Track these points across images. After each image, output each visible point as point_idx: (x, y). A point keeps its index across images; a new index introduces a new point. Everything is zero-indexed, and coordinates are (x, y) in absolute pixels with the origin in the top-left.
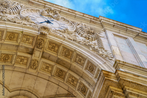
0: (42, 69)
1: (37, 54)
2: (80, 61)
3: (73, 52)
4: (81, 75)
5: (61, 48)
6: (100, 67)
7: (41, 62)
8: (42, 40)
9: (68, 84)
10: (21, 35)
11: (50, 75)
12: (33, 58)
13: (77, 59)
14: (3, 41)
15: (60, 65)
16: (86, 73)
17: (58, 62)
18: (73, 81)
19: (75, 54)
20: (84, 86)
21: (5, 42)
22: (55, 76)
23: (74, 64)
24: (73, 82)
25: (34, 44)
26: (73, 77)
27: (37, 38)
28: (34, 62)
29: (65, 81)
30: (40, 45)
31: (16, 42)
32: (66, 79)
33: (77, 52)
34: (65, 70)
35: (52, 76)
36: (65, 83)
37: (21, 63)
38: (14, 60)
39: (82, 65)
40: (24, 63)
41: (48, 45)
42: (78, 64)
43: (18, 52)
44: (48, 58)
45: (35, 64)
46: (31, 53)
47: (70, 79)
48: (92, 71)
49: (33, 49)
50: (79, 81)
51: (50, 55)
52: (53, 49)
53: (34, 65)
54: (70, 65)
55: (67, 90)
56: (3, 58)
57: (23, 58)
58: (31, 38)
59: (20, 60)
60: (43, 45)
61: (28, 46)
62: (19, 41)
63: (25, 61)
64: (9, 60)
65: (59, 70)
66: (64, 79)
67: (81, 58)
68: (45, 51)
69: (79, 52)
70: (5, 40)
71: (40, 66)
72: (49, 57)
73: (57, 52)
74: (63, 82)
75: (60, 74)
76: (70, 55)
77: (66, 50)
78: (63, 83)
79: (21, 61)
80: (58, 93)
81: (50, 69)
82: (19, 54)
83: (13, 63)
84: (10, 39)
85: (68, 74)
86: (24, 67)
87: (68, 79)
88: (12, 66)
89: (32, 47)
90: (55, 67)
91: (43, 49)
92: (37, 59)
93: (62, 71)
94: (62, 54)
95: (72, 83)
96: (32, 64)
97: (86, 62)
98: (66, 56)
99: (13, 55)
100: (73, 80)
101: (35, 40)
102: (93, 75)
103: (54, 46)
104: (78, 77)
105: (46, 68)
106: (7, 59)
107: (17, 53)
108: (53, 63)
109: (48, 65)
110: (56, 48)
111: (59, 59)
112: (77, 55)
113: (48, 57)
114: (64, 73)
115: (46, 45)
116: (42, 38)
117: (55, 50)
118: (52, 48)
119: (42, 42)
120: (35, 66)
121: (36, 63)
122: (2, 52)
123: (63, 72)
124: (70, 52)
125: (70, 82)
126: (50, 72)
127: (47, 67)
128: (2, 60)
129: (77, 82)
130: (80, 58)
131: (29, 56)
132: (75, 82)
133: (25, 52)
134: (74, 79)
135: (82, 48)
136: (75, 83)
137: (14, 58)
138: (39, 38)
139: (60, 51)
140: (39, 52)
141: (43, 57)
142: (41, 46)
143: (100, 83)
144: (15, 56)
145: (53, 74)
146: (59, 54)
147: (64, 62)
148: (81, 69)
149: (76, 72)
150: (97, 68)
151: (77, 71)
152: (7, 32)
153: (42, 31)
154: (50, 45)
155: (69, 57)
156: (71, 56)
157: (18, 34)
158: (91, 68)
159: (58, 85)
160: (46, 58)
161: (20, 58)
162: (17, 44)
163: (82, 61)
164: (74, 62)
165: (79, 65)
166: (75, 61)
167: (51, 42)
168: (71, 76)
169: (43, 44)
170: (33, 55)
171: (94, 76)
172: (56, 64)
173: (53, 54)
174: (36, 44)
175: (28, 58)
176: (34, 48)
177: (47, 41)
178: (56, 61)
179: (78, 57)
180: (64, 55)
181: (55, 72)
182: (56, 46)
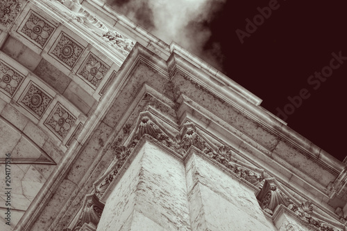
2: (94, 74)
3: (82, 49)
5: (56, 34)
9: (47, 130)
11: (8, 100)
13: (89, 68)
17: (40, 70)
18: (63, 121)
19: (85, 55)
22: (20, 103)
23: (78, 80)
24: (61, 125)
26: (64, 111)
29: (42, 121)
30: (5, 12)
32: (45, 116)
33: (92, 50)
34: (50, 92)
35: (13, 103)
36: (41, 125)
39: (97, 83)
41: (26, 20)
42: (87, 81)
47: (57, 118)
51: (23, 51)
52: (36, 35)
54: (65, 85)
55: (41, 146)
65: (36, 92)
66: (40, 115)
67: (99, 67)
68: (15, 35)
69: (98, 51)
72: (21, 53)
73: (43, 43)
74: (36, 121)
75: (35, 100)
76: (74, 56)
77: (66, 42)
78: (37, 125)
81: (13, 83)
85: (54, 102)
87: (50, 118)
90: (27, 81)
93: (41, 93)
94: (55, 52)
95: (58, 128)
98: (63, 58)
100: (63, 119)
103: (40, 26)
105: (4, 80)
108: (24, 71)
109: (11, 74)
110: (44, 34)
111: (43, 63)
112: (92, 57)
113: (17, 53)
114: (45, 101)
115: (22, 19)
117: (40, 38)
118: (34, 31)
119: (13, 8)
123: (44, 98)
124: (76, 49)
126: (11, 92)
129: (72, 125)
130: (96, 66)
134: (65, 116)
136: (66, 126)
139: (51, 42)
142: (7, 17)
145: (16, 98)
146: (46, 49)
147: (53, 75)
148: (90, 91)
149: (76, 103)
151: (80, 100)
154: (30, 23)
155: (70, 60)
156: (75, 60)
159: (22, 132)
160: (10, 56)
163: (98, 73)
165: (89, 83)
166: (81, 74)
167: (35, 16)
168: (61, 110)
169: (13, 13)
172: (31, 75)
173: (32, 46)
177: (25, 9)
178: (34, 68)
179: (92, 63)
180: (59, 53)
181: (25, 94)
182: (45, 28)
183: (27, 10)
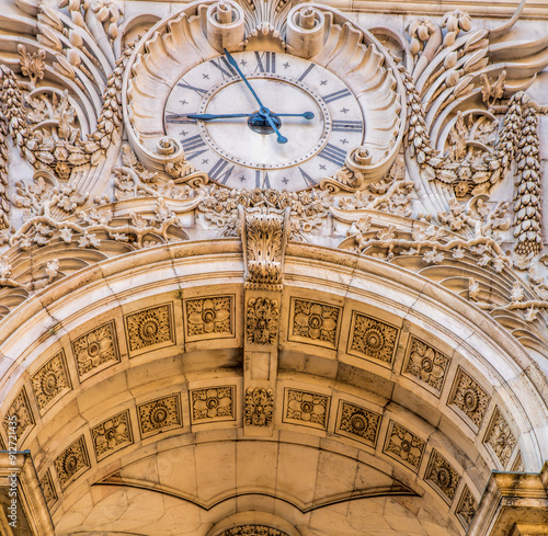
0: (291, 415)
1: (260, 364)
2: (429, 370)
3: (395, 329)
4: (435, 423)
5: (346, 320)
6: (503, 403)
7: (280, 393)
8: (264, 303)
9: (391, 460)
10: (178, 311)
12: (251, 384)
13: (418, 359)
14: (125, 359)
15: (354, 385)
16: (452, 419)
17: (343, 376)
18: (407, 446)
19: (404, 341)
20: (446, 466)
21: (136, 362)
22: (341, 432)
24: (407, 450)
25: (238, 329)
26: (405, 431)
27: (243, 297)
28: (257, 402)
29: (380, 448)
30: (259, 328)
31: (169, 343)
32: (381, 442)
33: (413, 330)
34: (375, 407)
35: (331, 435)
36: (379, 453)
37: (213, 412)
38: (186, 415)
39: (438, 384)
40: (221, 410)
41: (292, 315)
42: (420, 382)
43: (189, 377)
44: (301, 369)
45: (260, 409)
46: (237, 364)
47: (396, 441)
48: (474, 411)
49: (240, 351)
50: (429, 448)
51: (307, 358)
52: (317, 331)
53: (257, 413)
55: (390, 473)
56: (148, 418)
57: (213, 394)
58: (219, 307)
59: (204, 405)
60: (275, 324)
61: (216, 345)
62: (179, 337)
63: (224, 402)
64: (169, 418)
65: (353, 412)
66: (374, 440)
67: (432, 356)
68: (287, 346)
69: (423, 330)
70: (132, 354)
71: (279, 406)
72: (307, 361)
73: (334, 337)
75: (358, 424)
76: (387, 344)
77: (366, 324)
78: (374, 454)
79: (210, 407)
80: (359, 485)
81: (318, 410)
82: (193, 385)
83: (186, 422)
84: (147, 338)
85: (385, 424)
86: (229, 425)
87: (388, 441)
88: (187, 433)
89: (233, 343)
91: (275, 341)
92: (264, 385)
93: (361, 411)
94: (356, 346)
95: (404, 454)
96: (253, 410)
97: (452, 374)
98: (372, 354)
99: (177, 397)
100: (406, 442)
101: (238, 310)
102: (476, 429)
103: (318, 314)
104: (421, 432)
105: (304, 410)
106: (161, 417)
107: (187, 384)
108: (322, 388)
109: (308, 399)
110: (328, 324)
111: (341, 365)
112: (415, 340)
113: (302, 362)
114: (371, 421)
115: (286, 319)
116: (263, 295)
117: (325, 333)
118: (311, 326)
119: (268, 314)
120: (262, 416)
121: (265, 401)
122: (139, 401)
123: (368, 416)
124: (386, 333)
125: (398, 449)
126: (321, 421)
127: (307, 407)
128: (149, 425)
129: (422, 447)
130: (427, 355)
131: (231, 379)
132: (413, 451)
133: (215, 365)
134: (408, 438)
136: (415, 452)
137: (185, 403)
138: (251, 297)
139: (344, 335)
140: (266, 356)
141: (281, 369)
142: (266, 333)
144: (184, 397)
145: (331, 428)
146: (342, 348)
147: (366, 374)
148: (433, 401)
150: (492, 404)
152: (127, 317)
154: (300, 317)
155: (384, 353)
156: (392, 350)
157: (167, 307)
158: (468, 400)
159: (357, 460)
161: (204, 397)
162: (176, 351)
163: (436, 369)
164: (406, 372)
165: (425, 385)
166: (409, 370)
167: (301, 304)
168: (398, 430)
169: (272, 323)
170: (247, 374)
171: (482, 432)
172: (337, 391)
173: (318, 350)
174: (246, 326)
175: (230, 390)
176: (243, 344)
177: (283, 302)
178: (333, 375)
179: (420, 351)
180: (363, 347)
181: (340, 418)
182: (326, 315)
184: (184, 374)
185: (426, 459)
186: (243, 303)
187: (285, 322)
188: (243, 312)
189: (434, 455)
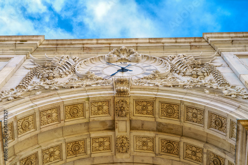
0: (137, 148)
1: (122, 126)
2: (196, 117)
3: (178, 105)
4: (205, 140)
5: (157, 105)
6: (233, 117)
7: (132, 138)
8: (123, 101)
9: (188, 162)
10: (87, 105)
11: (153, 155)
12: (118, 134)
13: (190, 114)
14: (62, 122)
15: (165, 132)
16: (212, 134)
17: (160, 129)
18: (194, 153)
19: (183, 108)
20: (217, 157)
21: (67, 124)
22: (161, 153)
23: (188, 125)
24: (195, 155)
25: (112, 112)
26: (192, 146)
27: (114, 100)
28: (121, 142)
29: (182, 157)
30: (121, 110)
31: (83, 117)
32: (182, 154)
33: (185, 104)
34: (176, 138)
35: (157, 155)
36: (182, 160)
37: (101, 148)
38: (88, 148)
39: (201, 122)
40: (105, 147)
41: (135, 106)
42: (194, 123)
43: (90, 133)
44: (141, 128)
45: (123, 144)
46: (112, 128)
47: (189, 152)
48: (221, 127)
49: (114, 121)
50: (205, 151)
51: (143, 123)
52: (145, 111)
53: (122, 146)
54: (180, 129)
56: (70, 149)
57: (101, 140)
58: (104, 104)
59: (97, 145)
60: (128, 109)
61: (103, 119)
62: (87, 115)
63: (107, 144)
64: (81, 150)
65: (166, 142)
66: (178, 154)
67: (196, 112)
68: (134, 118)
69: (190, 102)
70: (66, 121)
71: (132, 144)
72: (143, 125)
73: (153, 113)
74: (178, 159)
75: (169, 148)
76: (176, 111)
77: (166, 106)
78: (180, 161)
79: (100, 146)
81: (150, 144)
82: (93, 135)
83: (89, 152)
84: (73, 115)
85: (182, 145)
86: (108, 154)
87: (185, 153)
88: (89, 157)
89: (110, 118)
90: (157, 139)
91: (128, 116)
92: (124, 134)
93: (170, 142)
94: (163, 115)
95: (194, 158)
96: (120, 145)
97: (206, 115)
98: (170, 116)
99: (85, 140)
100: (193, 151)
101: (112, 105)
102: (225, 134)
103: (145, 105)
104: (201, 145)
105: (143, 145)
106: (77, 149)
107: (90, 135)
108: (152, 134)
109: (144, 139)
110: (150, 108)
111: (159, 124)
112: (188, 108)
113: (141, 126)
114: (175, 145)
115: (132, 108)
116: (122, 98)
117: (149, 111)
118: (143, 109)
119: (124, 105)
120: (124, 148)
121: (125, 141)
122: (67, 141)
123: (173, 143)
124: (174, 107)
125: (190, 156)
126: (152, 149)
127: (145, 144)
128: (71, 152)
129: (202, 153)
130: (194, 112)
131: (110, 133)
132: (198, 154)
133: (103, 129)
134: (194, 149)
135: (192, 94)
136: (199, 155)
137: (88, 143)
138: (117, 99)
139: (157, 111)
140: (124, 122)
141: (132, 128)
142: (124, 112)
143: (242, 144)
144: (88, 140)
145: (157, 152)
146: (157, 116)
147: (169, 127)
148: (201, 129)
149: (195, 137)
150: (229, 120)
151: (196, 135)
152: (65, 106)
153: (119, 88)
154: (138, 107)
155: (175, 115)
156: (178, 113)
157: (82, 104)
158: (217, 123)
160: (138, 129)
161: (97, 141)
162: (86, 121)
163: (199, 116)
164: (186, 121)
165: (196, 124)
166: (187, 120)
167: (138, 101)
168: (188, 146)
169: (126, 108)
170: (116, 130)
171: (228, 134)
172: (157, 134)
173: (148, 119)
174: (115, 110)
175: (109, 138)
176: (114, 118)
177: (131, 101)
178: (155, 129)
179: (190, 111)
180: (166, 115)
181: (160, 147)
182: (148, 105)
183: (132, 101)
184: (88, 132)
185: (205, 156)
186: (114, 102)
187: (132, 109)
188: (114, 106)
189: (209, 153)
